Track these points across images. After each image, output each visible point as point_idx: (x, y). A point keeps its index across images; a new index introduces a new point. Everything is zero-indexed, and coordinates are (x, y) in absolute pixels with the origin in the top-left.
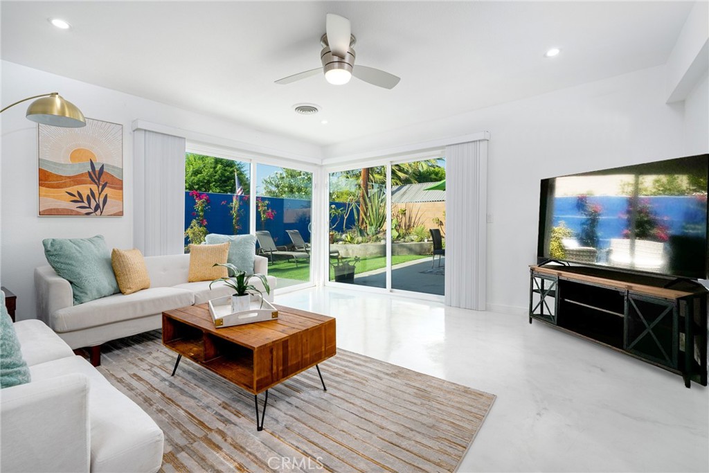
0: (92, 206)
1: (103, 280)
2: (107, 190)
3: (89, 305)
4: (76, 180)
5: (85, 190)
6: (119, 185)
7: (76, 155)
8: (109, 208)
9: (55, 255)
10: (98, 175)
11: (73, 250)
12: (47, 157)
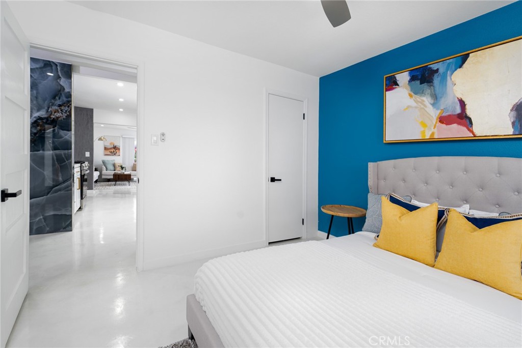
0: (114, 154)
1: (112, 168)
2: (117, 151)
3: (108, 171)
4: (111, 149)
5: (112, 150)
6: (119, 149)
7: (111, 144)
8: (117, 154)
9: (104, 162)
10: (116, 148)
11: (106, 162)
12: (106, 144)
